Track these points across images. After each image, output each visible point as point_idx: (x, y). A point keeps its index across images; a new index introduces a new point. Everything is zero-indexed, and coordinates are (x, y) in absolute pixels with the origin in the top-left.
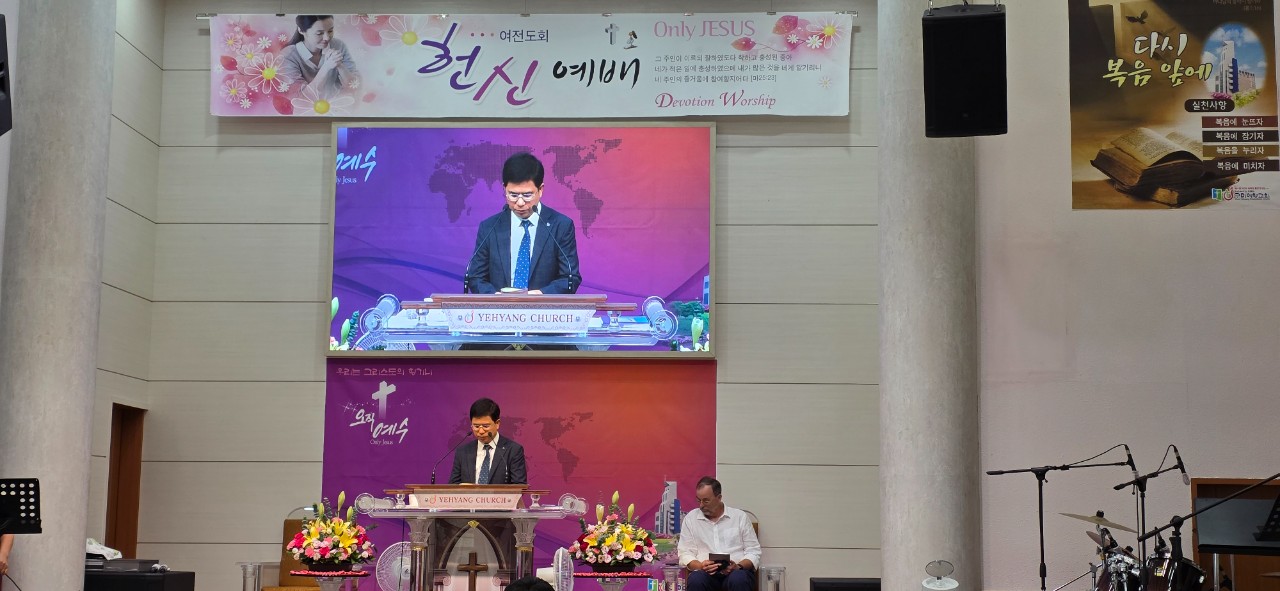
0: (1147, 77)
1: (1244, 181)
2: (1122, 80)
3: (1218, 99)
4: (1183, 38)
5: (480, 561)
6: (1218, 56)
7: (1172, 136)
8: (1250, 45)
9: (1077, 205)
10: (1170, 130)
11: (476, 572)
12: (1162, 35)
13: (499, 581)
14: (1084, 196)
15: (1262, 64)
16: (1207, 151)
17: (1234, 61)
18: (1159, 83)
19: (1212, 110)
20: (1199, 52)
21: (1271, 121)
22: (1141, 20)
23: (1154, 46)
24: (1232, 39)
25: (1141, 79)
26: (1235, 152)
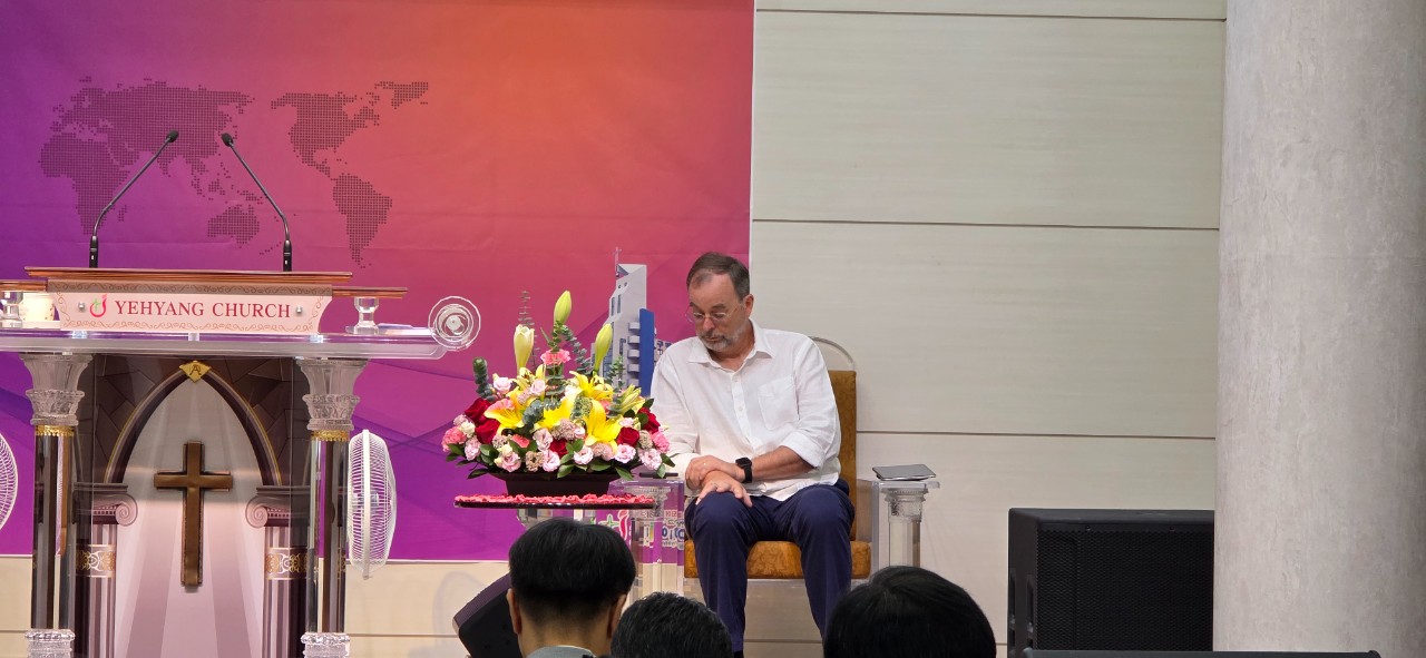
5: (213, 463)
11: (203, 489)
13: (263, 515)
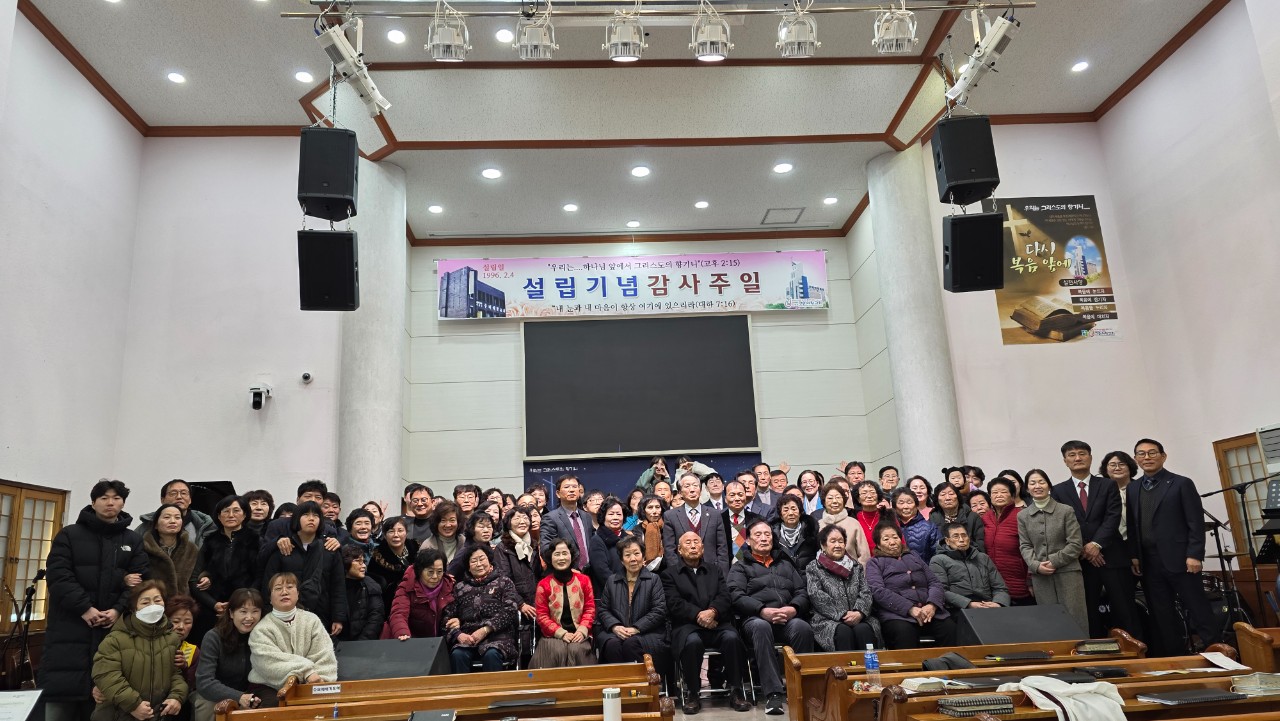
0: (1036, 268)
1: (1099, 325)
2: (1021, 270)
3: (1077, 279)
4: (1053, 245)
6: (1074, 254)
7: (1055, 300)
8: (1091, 248)
9: (1006, 342)
10: (1052, 297)
12: (1040, 243)
14: (1009, 337)
15: (1099, 258)
16: (1075, 309)
17: (1083, 257)
18: (1043, 271)
19: (1075, 285)
20: (1063, 253)
21: (1109, 290)
22: (1028, 234)
23: (1037, 250)
24: (1080, 245)
25: (1033, 268)
26: (1091, 309)
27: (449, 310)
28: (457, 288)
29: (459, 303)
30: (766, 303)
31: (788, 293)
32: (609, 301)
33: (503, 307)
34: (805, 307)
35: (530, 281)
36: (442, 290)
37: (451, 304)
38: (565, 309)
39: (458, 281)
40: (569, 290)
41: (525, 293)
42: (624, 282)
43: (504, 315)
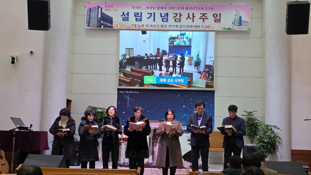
27: (90, 24)
28: (93, 15)
29: (94, 22)
30: (223, 27)
31: (233, 23)
32: (156, 23)
33: (112, 24)
34: (240, 29)
35: (123, 13)
36: (87, 15)
37: (91, 21)
38: (137, 26)
39: (94, 12)
40: (139, 18)
41: (121, 19)
42: (163, 15)
43: (112, 27)
